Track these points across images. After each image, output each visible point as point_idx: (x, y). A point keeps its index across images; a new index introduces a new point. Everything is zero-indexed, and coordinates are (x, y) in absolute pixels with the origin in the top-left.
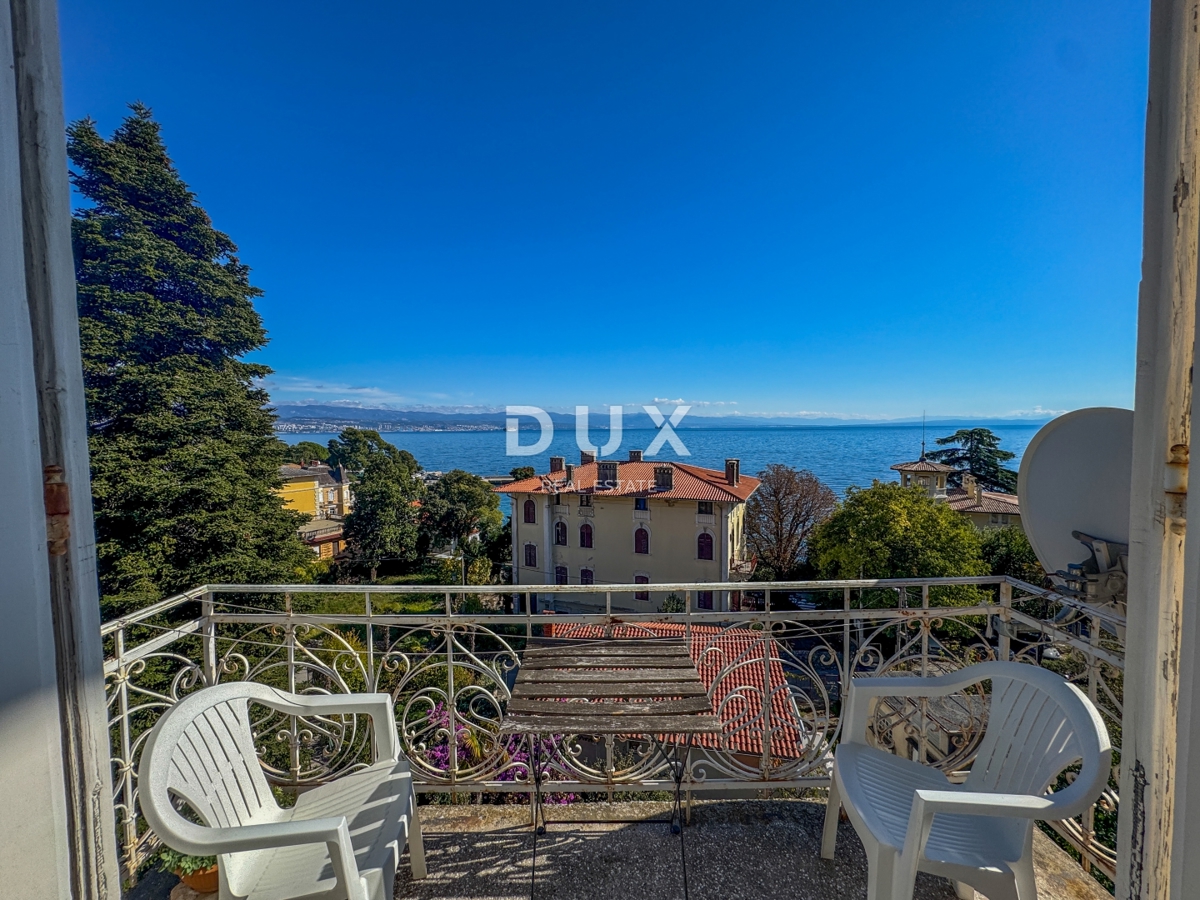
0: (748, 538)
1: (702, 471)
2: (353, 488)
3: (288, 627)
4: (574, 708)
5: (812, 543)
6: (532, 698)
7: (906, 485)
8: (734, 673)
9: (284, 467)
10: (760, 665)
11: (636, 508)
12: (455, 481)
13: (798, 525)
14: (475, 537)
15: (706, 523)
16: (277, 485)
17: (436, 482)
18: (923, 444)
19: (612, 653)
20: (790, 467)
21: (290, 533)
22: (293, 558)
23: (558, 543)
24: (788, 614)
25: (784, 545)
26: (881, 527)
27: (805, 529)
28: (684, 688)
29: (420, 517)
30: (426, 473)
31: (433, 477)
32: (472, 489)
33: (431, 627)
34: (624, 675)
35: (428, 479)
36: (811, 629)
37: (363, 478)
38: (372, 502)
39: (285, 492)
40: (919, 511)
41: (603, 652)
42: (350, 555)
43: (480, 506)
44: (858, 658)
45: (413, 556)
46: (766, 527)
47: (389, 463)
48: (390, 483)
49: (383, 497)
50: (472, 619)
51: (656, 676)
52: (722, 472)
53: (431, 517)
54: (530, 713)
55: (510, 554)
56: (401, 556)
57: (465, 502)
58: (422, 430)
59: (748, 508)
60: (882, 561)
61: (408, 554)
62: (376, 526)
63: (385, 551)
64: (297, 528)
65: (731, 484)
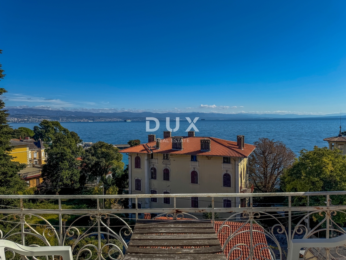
0: (249, 176)
1: (225, 141)
2: (46, 151)
3: (22, 215)
4: (158, 251)
5: (283, 179)
6: (138, 246)
7: (331, 149)
8: (235, 237)
9: (12, 140)
10: (248, 233)
11: (192, 160)
12: (99, 147)
13: (275, 169)
14: (109, 175)
15: (227, 168)
16: (9, 149)
17: (89, 147)
18: (340, 127)
19: (176, 226)
20: (271, 140)
21: (15, 174)
22: (17, 186)
23: (152, 178)
24: (261, 209)
25: (268, 180)
26: (319, 170)
27: (279, 171)
28: (210, 242)
29: (81, 166)
30: (84, 143)
31: (88, 145)
32: (108, 151)
33: (90, 215)
34: (182, 236)
35: (85, 146)
36: (271, 215)
37: (52, 146)
38: (57, 158)
39: (13, 153)
40: (338, 162)
41: (172, 226)
42: (45, 186)
43: (112, 160)
44: (295, 230)
45: (78, 186)
46: (259, 170)
47: (65, 138)
48: (65, 148)
49: (62, 156)
50: (110, 211)
51: (197, 237)
52: (235, 142)
53: (87, 166)
54: (137, 253)
55: (128, 184)
56: (71, 186)
57: (105, 158)
58: (82, 121)
59: (249, 160)
60: (319, 188)
61: (75, 185)
62: (59, 171)
63: (63, 183)
64: (19, 171)
65: (240, 148)
